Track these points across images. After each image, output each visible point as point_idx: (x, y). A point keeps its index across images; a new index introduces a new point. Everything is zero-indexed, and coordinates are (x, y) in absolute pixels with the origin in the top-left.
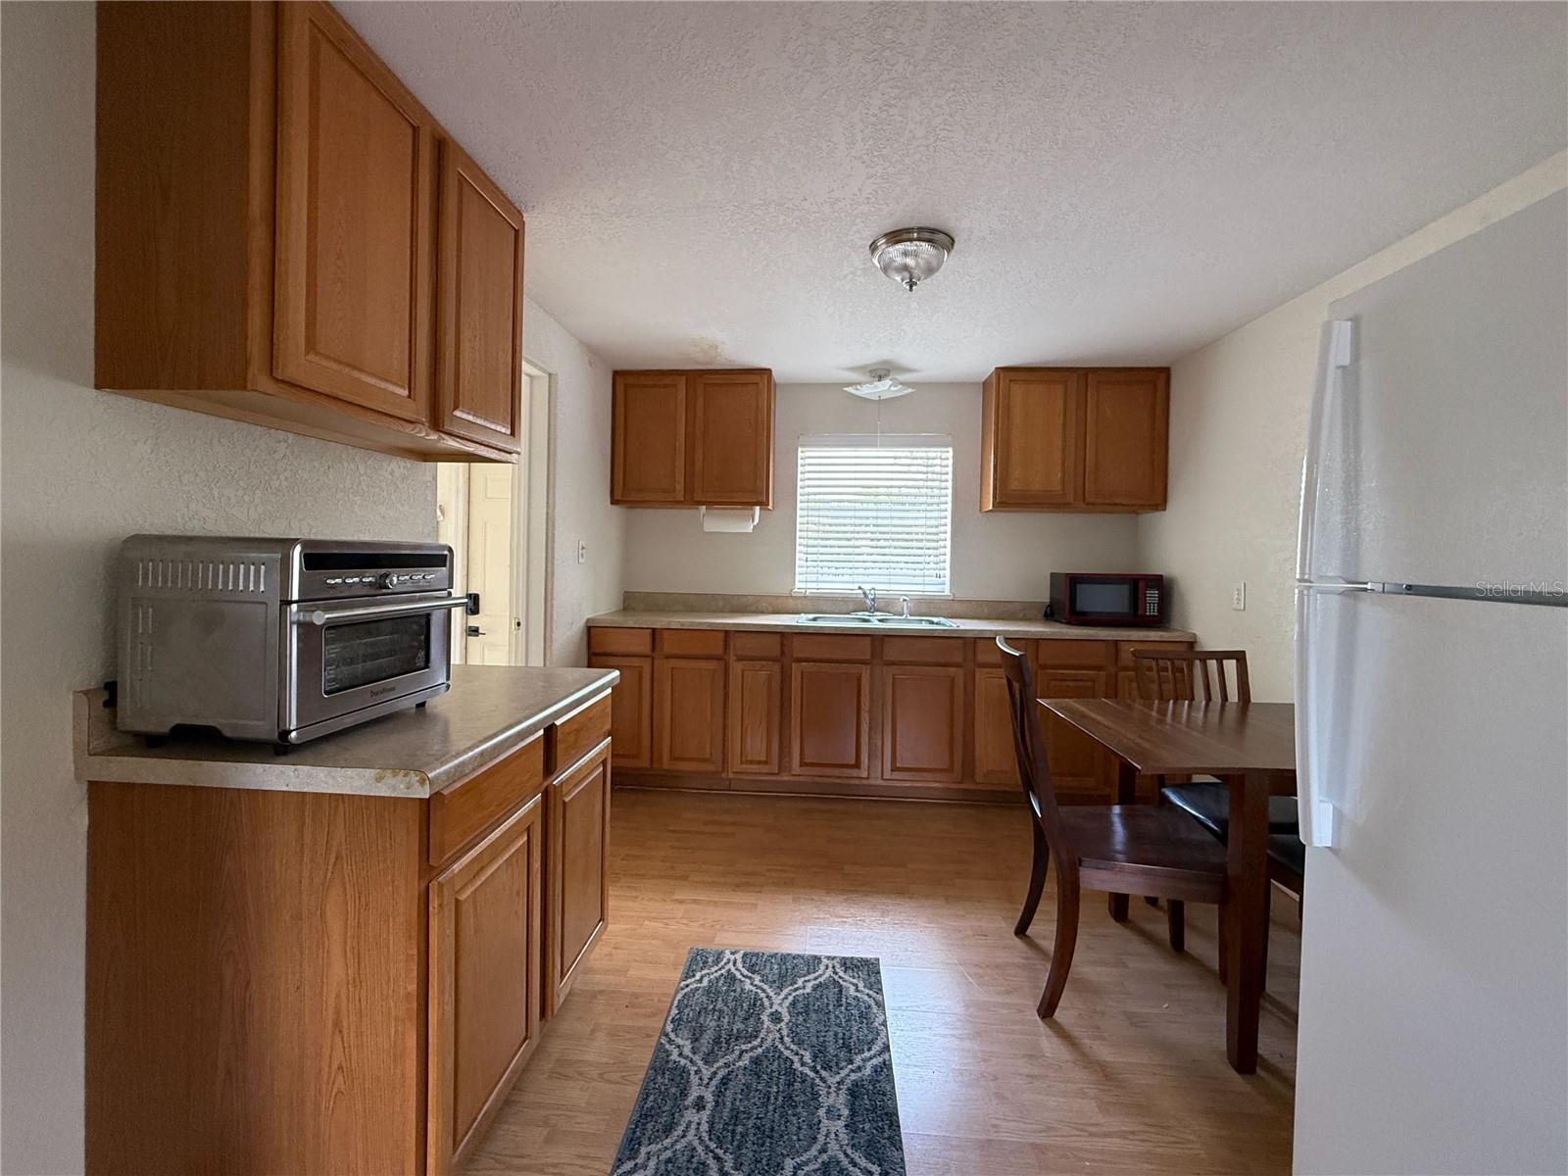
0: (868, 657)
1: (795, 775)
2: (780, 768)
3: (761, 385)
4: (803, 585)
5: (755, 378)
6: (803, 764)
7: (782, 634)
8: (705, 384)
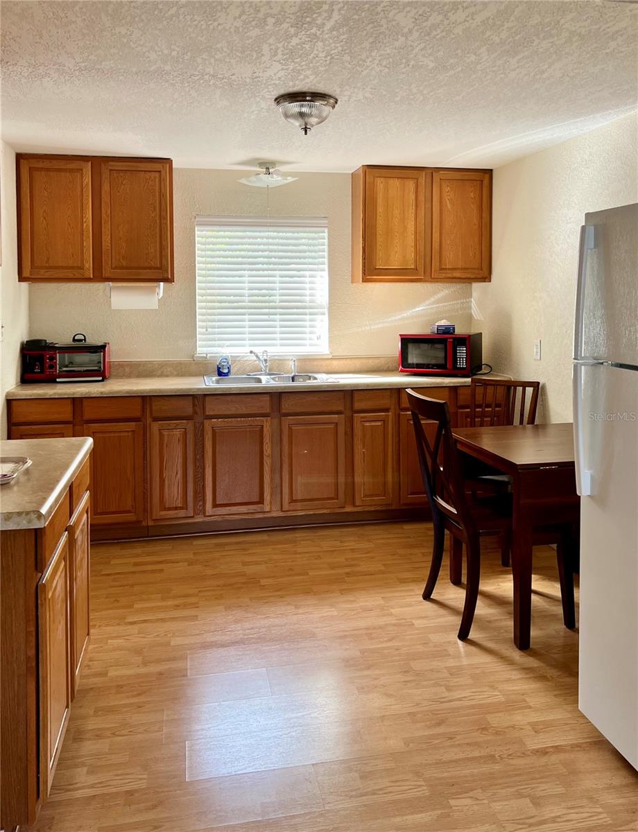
0: (268, 411)
1: (209, 516)
2: (194, 511)
3: (163, 173)
4: (205, 350)
5: (157, 166)
6: (215, 505)
7: (193, 396)
8: (111, 170)
